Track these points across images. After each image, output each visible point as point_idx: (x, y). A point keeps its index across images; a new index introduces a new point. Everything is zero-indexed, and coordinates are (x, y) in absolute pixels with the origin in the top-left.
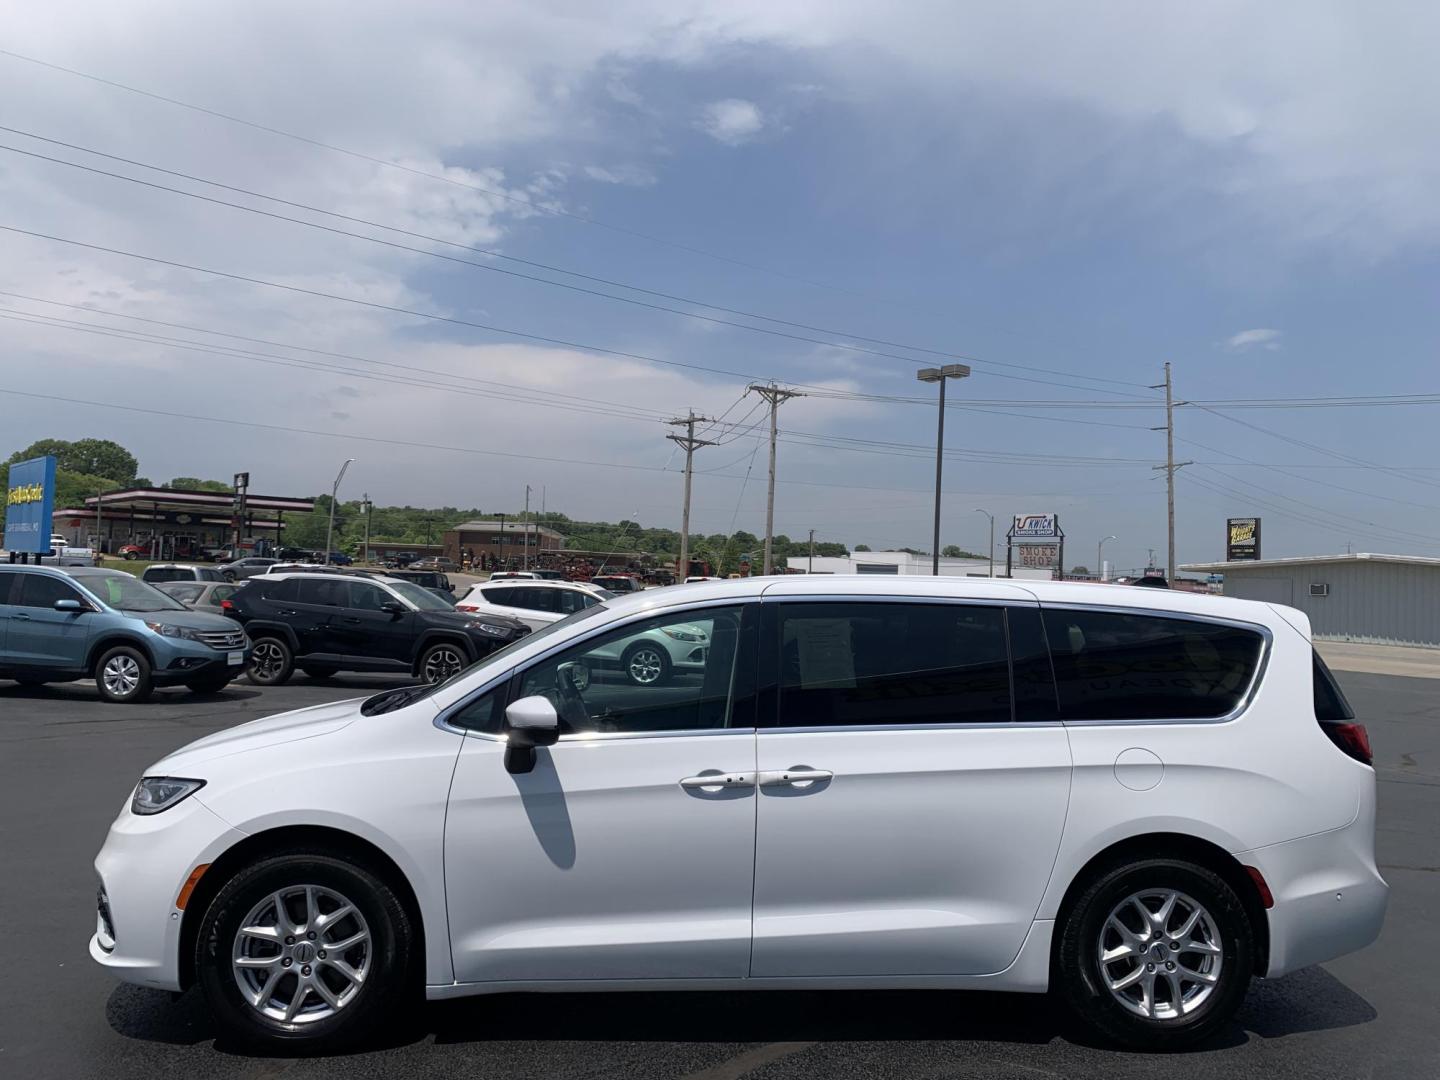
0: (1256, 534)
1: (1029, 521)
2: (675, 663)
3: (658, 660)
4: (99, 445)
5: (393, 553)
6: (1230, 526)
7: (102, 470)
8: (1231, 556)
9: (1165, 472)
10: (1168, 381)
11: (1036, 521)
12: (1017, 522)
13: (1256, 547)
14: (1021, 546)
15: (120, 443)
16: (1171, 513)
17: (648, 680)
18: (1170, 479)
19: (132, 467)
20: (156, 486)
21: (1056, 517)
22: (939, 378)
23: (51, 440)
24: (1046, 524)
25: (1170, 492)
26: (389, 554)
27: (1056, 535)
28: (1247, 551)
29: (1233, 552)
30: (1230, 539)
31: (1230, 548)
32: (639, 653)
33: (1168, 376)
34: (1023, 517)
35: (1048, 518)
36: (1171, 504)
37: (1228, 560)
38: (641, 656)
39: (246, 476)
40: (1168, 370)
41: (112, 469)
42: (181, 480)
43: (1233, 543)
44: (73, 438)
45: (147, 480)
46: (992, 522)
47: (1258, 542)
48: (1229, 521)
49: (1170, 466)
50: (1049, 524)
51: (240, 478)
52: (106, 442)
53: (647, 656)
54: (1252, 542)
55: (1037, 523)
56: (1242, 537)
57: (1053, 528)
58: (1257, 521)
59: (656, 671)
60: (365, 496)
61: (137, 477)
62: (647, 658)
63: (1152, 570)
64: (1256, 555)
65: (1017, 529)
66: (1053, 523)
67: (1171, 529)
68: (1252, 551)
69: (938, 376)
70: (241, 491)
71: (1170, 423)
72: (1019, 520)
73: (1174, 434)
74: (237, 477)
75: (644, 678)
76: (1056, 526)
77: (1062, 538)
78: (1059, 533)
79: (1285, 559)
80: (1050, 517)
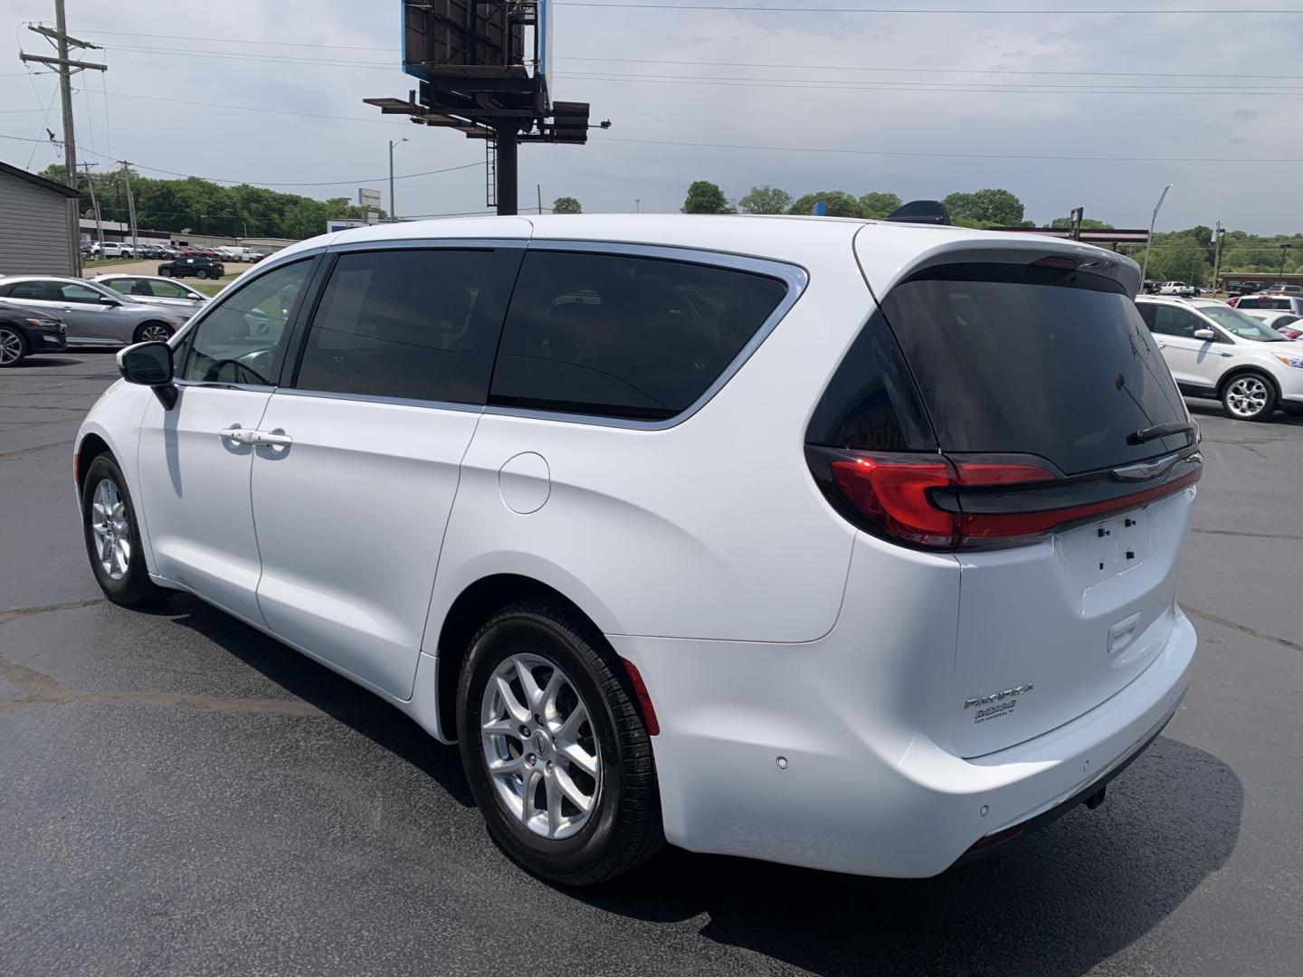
2: (1285, 395)
3: (1263, 390)
4: (994, 194)
5: (1236, 283)
7: (995, 216)
15: (1010, 191)
17: (1249, 414)
19: (1019, 211)
20: (1040, 227)
23: (958, 194)
26: (1232, 283)
32: (1239, 382)
38: (1242, 384)
39: (1080, 211)
41: (1003, 215)
42: (1060, 220)
44: (972, 190)
45: (1031, 222)
51: (1076, 213)
52: (999, 191)
53: (1250, 385)
59: (1259, 404)
60: (1218, 223)
61: (1024, 220)
62: (1249, 387)
70: (1076, 226)
74: (1073, 212)
75: (1243, 411)
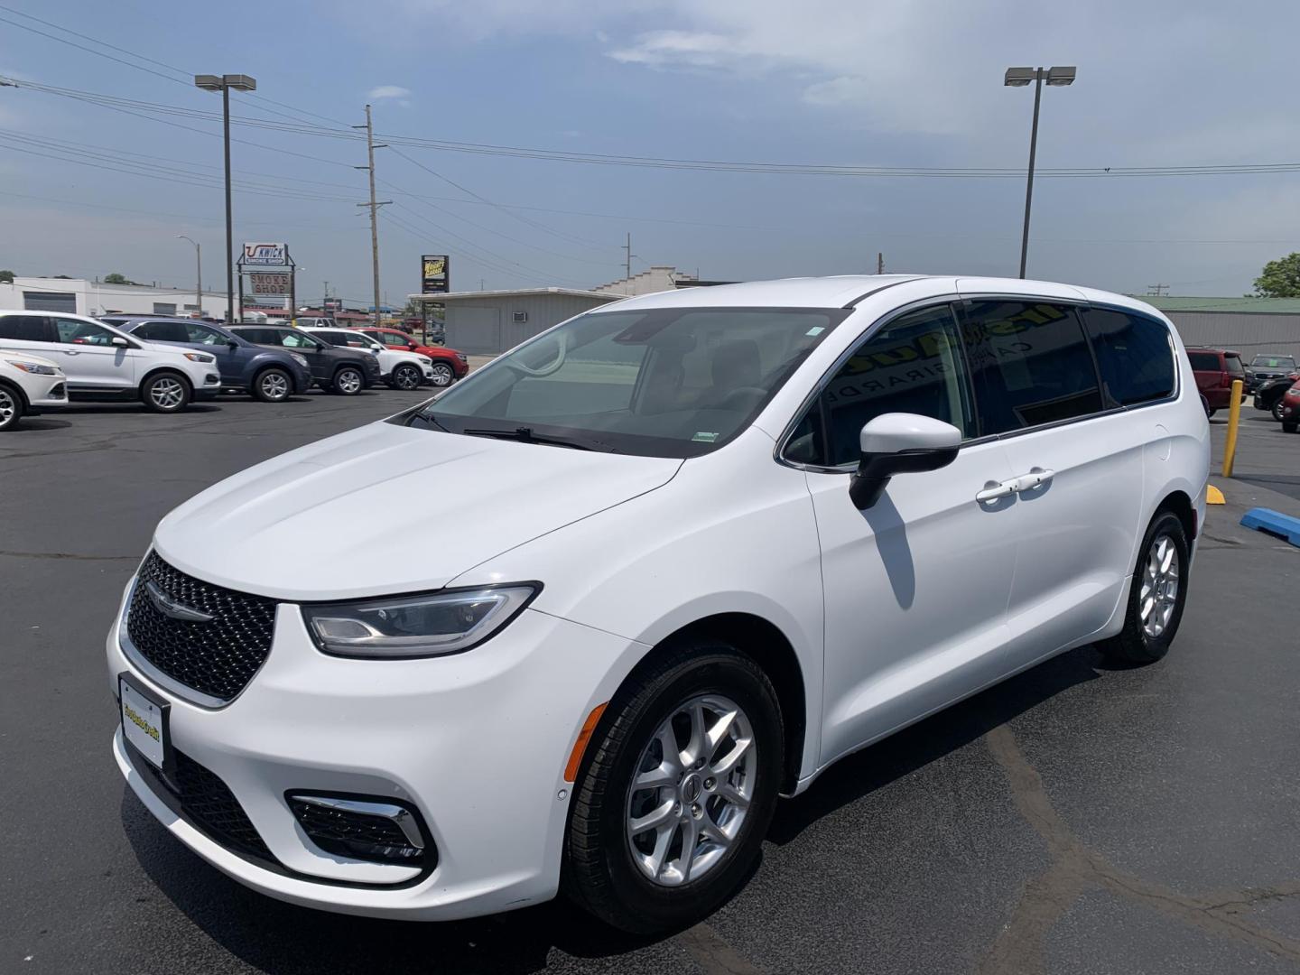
0: (445, 269)
1: (259, 249)
2: (32, 402)
3: (9, 399)
6: (424, 262)
8: (426, 288)
9: (369, 209)
10: (369, 123)
11: (266, 250)
12: (247, 250)
13: (446, 280)
14: (253, 275)
16: (375, 248)
18: (373, 216)
21: (286, 247)
22: (220, 88)
24: (277, 253)
25: (374, 228)
27: (287, 265)
28: (438, 284)
29: (427, 285)
30: (424, 272)
31: (425, 281)
33: (369, 117)
34: (253, 245)
35: (278, 248)
36: (375, 240)
37: (423, 293)
40: (368, 113)
43: (427, 277)
46: (198, 250)
47: (447, 276)
48: (423, 257)
49: (373, 204)
50: (280, 253)
54: (442, 276)
55: (267, 252)
56: (434, 272)
57: (283, 257)
58: (446, 258)
63: (331, 300)
64: (445, 288)
65: (247, 257)
66: (283, 252)
67: (376, 263)
68: (442, 284)
69: (222, 85)
71: (372, 164)
72: (249, 248)
73: (375, 173)
76: (287, 255)
77: (293, 267)
78: (290, 263)
79: (496, 292)
80: (281, 246)
